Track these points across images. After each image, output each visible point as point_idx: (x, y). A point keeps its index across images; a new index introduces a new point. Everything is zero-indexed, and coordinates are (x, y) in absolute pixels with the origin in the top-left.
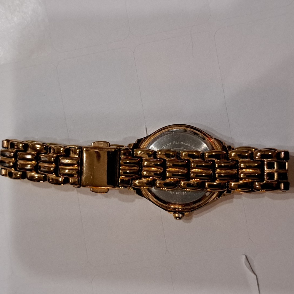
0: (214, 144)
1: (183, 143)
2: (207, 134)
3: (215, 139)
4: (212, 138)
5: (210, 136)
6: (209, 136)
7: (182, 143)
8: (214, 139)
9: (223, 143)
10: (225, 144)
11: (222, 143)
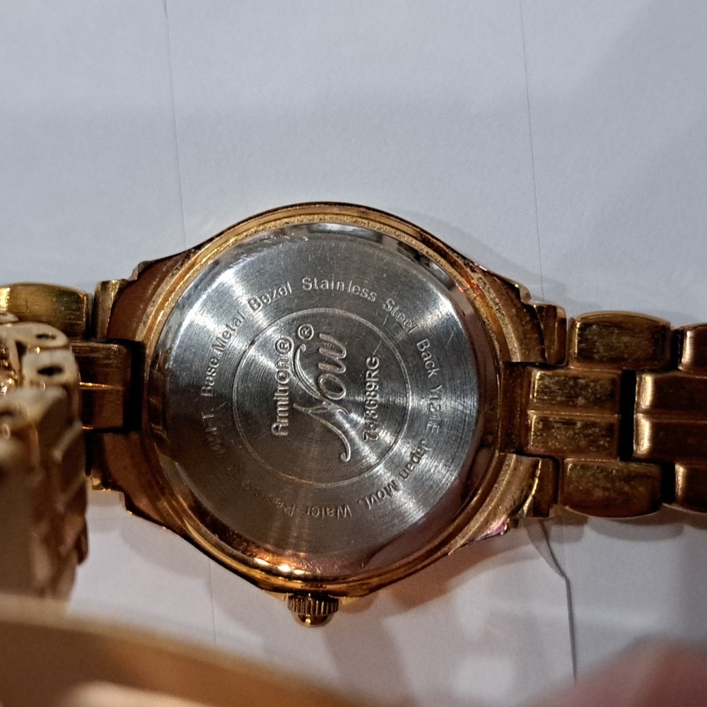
0: (483, 297)
1: (346, 286)
2: (454, 251)
3: (487, 274)
4: (473, 271)
5: (464, 258)
6: (461, 262)
7: (341, 286)
8: (480, 275)
9: (522, 294)
10: (528, 296)
11: (517, 291)
